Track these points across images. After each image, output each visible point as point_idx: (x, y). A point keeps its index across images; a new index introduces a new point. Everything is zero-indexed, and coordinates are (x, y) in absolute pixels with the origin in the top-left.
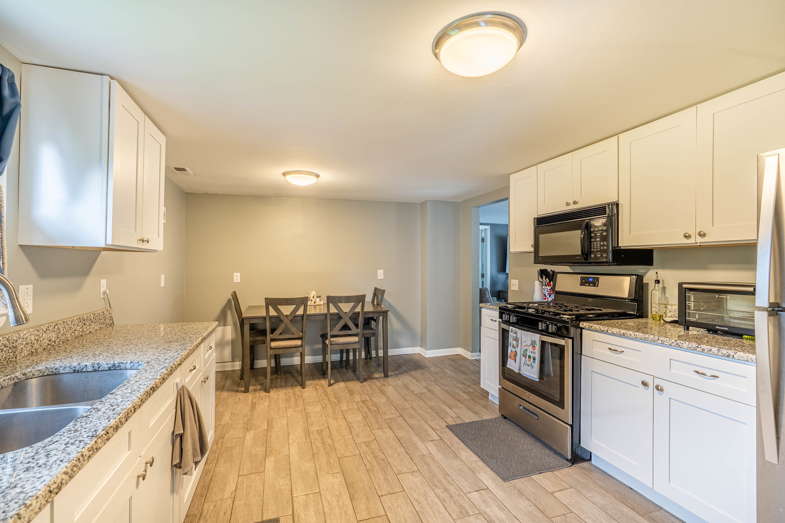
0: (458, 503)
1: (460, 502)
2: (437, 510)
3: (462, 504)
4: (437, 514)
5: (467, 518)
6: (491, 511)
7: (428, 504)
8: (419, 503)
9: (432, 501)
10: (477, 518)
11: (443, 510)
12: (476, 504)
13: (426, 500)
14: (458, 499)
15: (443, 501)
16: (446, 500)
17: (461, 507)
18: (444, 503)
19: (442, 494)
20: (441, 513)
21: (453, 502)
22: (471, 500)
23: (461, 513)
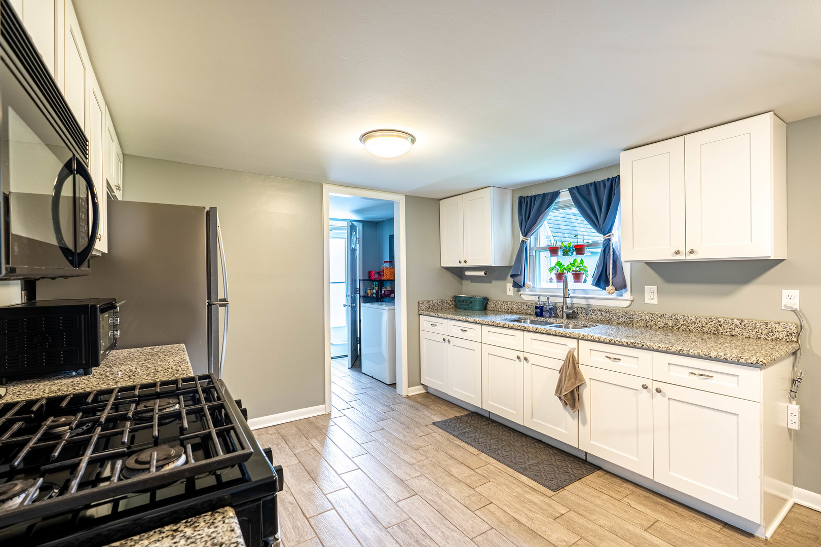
0: (408, 535)
1: (407, 537)
2: (428, 524)
3: (404, 534)
4: (427, 520)
5: (398, 522)
6: (374, 532)
7: (440, 529)
8: (448, 528)
9: (437, 533)
10: (389, 523)
11: (423, 526)
12: (390, 537)
13: (443, 532)
14: (410, 540)
15: (426, 535)
16: (423, 537)
17: (405, 532)
18: (423, 533)
19: (428, 542)
20: (424, 522)
21: (414, 535)
22: (395, 542)
23: (405, 526)
